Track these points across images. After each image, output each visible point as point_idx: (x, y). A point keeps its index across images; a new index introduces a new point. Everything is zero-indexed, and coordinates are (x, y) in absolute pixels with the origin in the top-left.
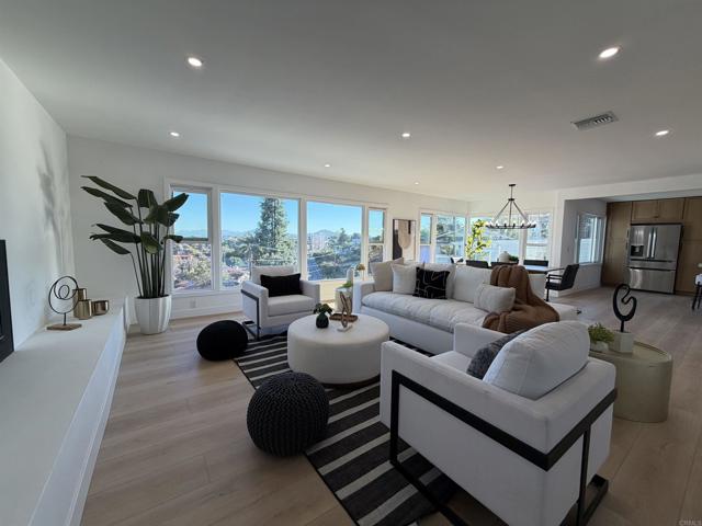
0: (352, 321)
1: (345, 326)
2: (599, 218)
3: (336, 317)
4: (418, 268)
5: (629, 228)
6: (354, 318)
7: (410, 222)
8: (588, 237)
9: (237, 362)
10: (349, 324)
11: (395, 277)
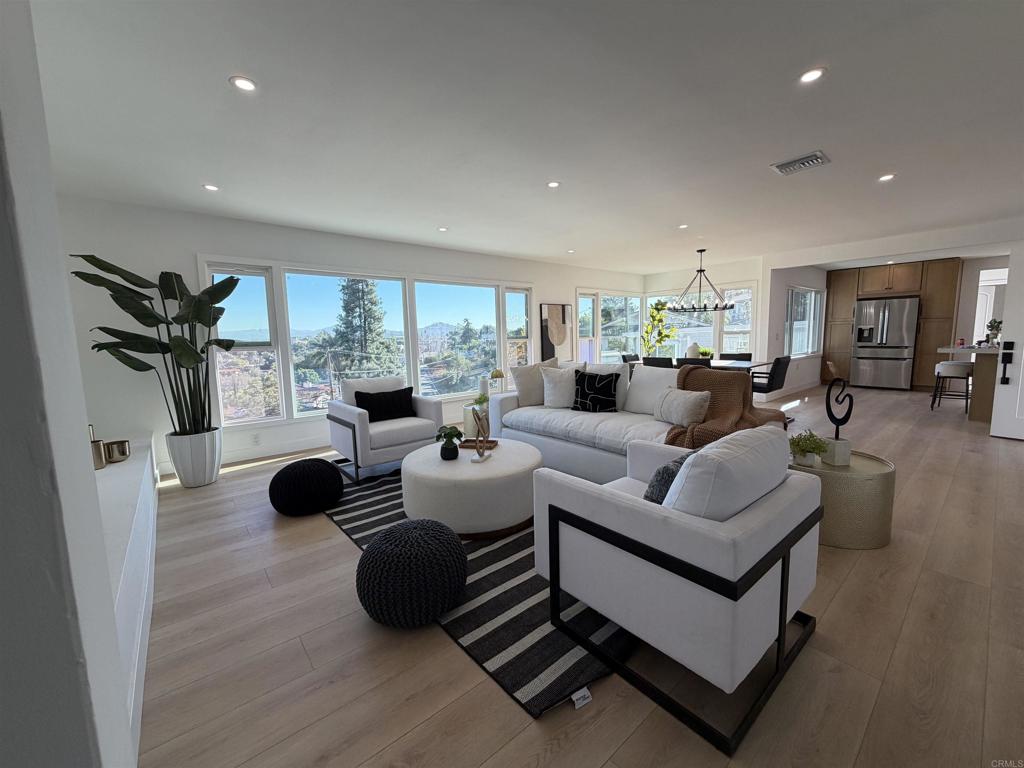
0: (490, 448)
1: (481, 455)
2: (816, 293)
3: (467, 445)
4: (577, 372)
5: (855, 304)
6: (493, 445)
7: (563, 306)
8: (803, 319)
9: (330, 516)
10: (487, 453)
11: (546, 385)
